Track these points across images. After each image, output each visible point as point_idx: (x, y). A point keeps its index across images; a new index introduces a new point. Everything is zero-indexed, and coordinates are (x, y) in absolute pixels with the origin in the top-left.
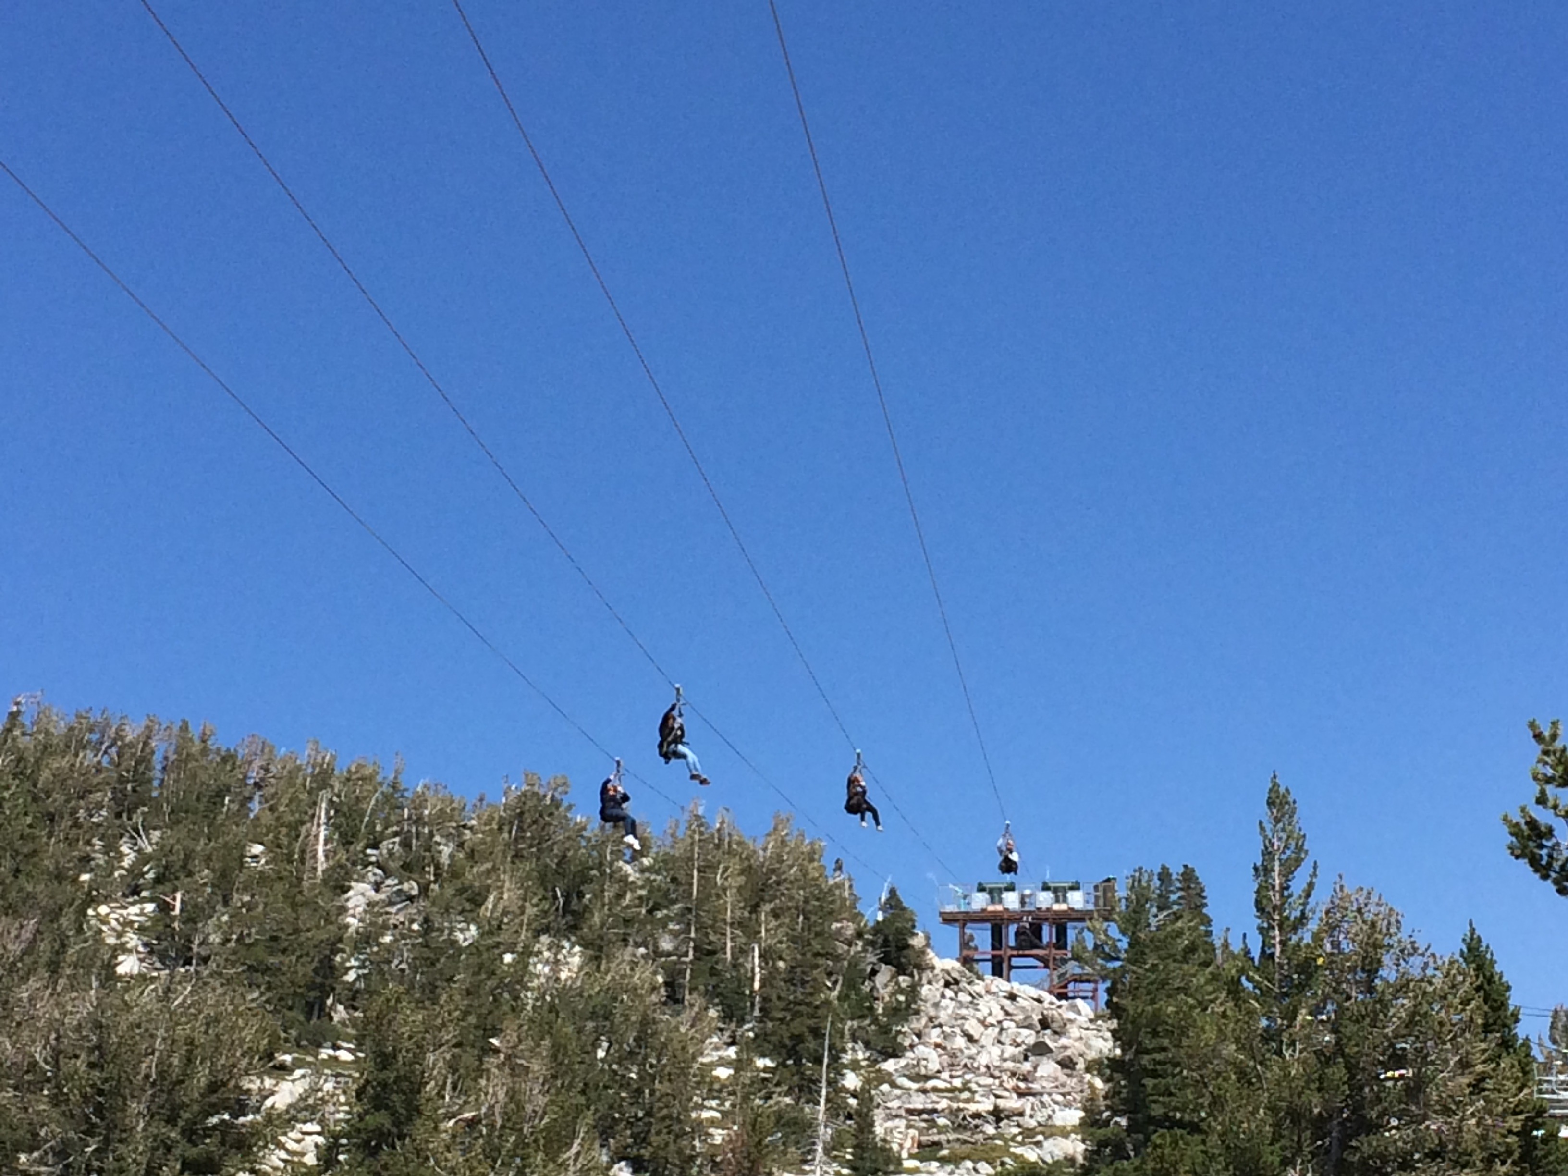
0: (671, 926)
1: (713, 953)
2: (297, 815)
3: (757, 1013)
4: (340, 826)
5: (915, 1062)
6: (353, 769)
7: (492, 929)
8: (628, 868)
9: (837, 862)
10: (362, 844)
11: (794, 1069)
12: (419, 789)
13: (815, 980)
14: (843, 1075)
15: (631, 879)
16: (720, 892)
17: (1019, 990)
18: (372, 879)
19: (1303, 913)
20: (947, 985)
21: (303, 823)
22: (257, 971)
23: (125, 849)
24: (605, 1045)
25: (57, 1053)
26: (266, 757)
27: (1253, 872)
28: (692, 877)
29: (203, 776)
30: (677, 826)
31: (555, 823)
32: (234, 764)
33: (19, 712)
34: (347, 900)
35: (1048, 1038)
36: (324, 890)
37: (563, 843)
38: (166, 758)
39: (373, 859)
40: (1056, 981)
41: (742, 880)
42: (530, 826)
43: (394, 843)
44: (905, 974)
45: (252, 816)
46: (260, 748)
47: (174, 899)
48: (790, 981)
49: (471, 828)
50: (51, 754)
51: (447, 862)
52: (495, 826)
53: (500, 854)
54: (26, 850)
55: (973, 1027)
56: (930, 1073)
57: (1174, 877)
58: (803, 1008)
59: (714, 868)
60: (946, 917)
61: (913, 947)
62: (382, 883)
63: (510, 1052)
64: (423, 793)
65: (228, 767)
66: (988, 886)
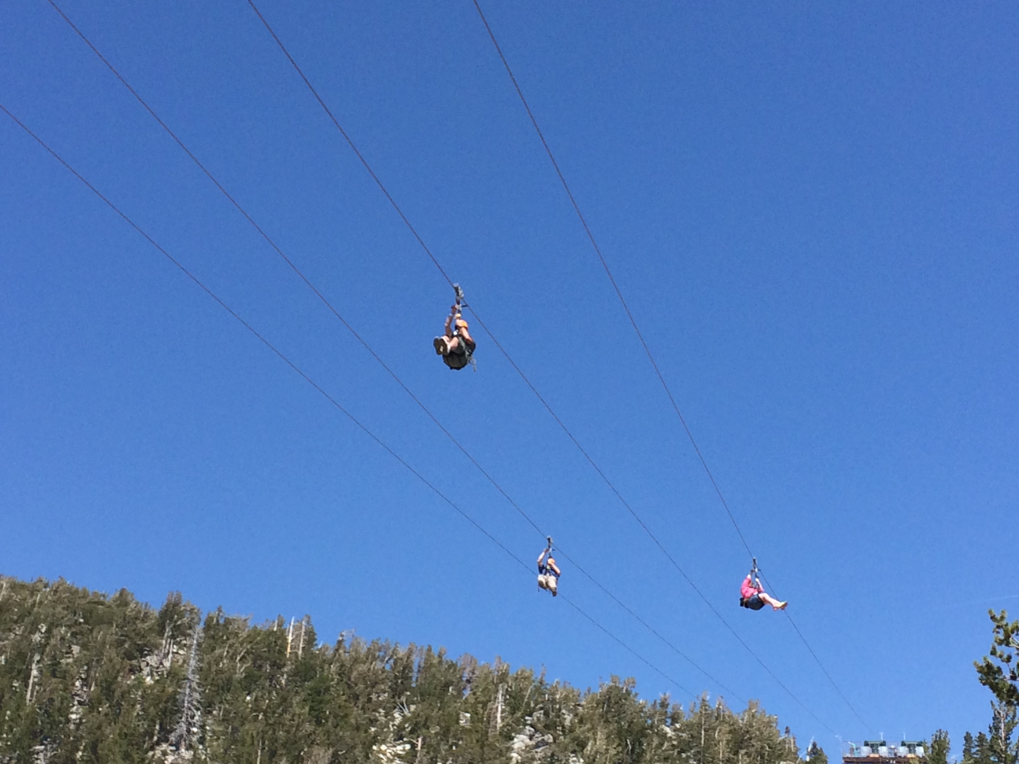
2: (488, 698)
4: (511, 703)
6: (519, 673)
7: (590, 761)
8: (667, 730)
9: (787, 728)
10: (522, 713)
12: (554, 685)
15: (669, 735)
16: (717, 743)
18: (528, 733)
21: (490, 701)
23: (396, 715)
26: (473, 666)
28: (701, 734)
29: (438, 676)
30: (695, 706)
31: (628, 703)
32: (455, 669)
33: (343, 640)
34: (513, 744)
36: (499, 738)
37: (632, 714)
38: (419, 666)
39: (529, 722)
41: (729, 737)
42: (614, 705)
43: (540, 714)
45: (464, 698)
46: (470, 660)
47: (418, 741)
49: (582, 706)
50: (358, 663)
51: (569, 725)
52: (595, 705)
53: (597, 720)
54: (342, 714)
57: (973, 739)
59: (714, 729)
60: (846, 760)
62: (534, 735)
64: (556, 686)
65: (451, 671)
66: (870, 743)
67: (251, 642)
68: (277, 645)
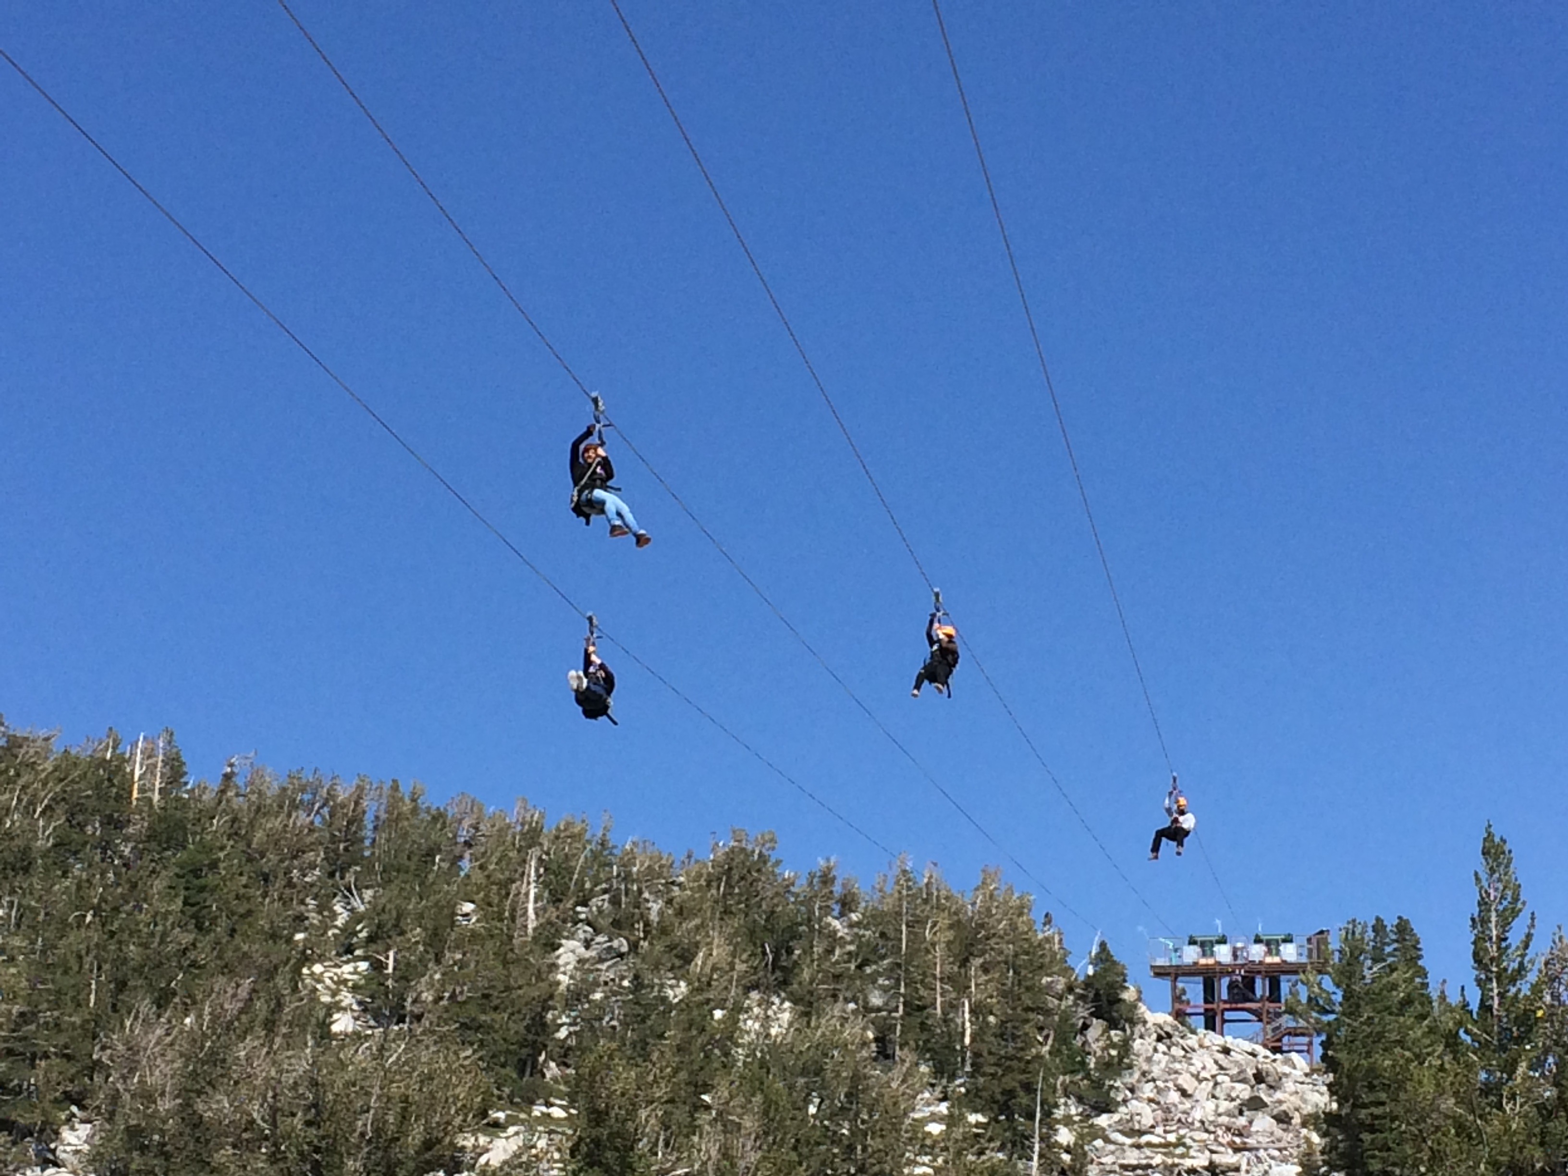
0: (881, 981)
1: (924, 1008)
2: (507, 873)
3: (968, 1069)
4: (551, 883)
5: (1128, 1117)
6: (562, 828)
7: (702, 985)
8: (836, 924)
9: (1047, 915)
10: (571, 902)
11: (1006, 1126)
12: (628, 847)
13: (1026, 1034)
14: (1056, 1130)
15: (840, 934)
16: (930, 947)
17: (1232, 1044)
18: (582, 935)
19: (1521, 964)
20: (1160, 1039)
21: (513, 881)
22: (470, 1029)
23: (338, 908)
24: (817, 1101)
25: (274, 1111)
26: (475, 816)
27: (1470, 923)
28: (901, 932)
29: (414, 835)
30: (885, 881)
31: (763, 879)
32: (444, 823)
33: (232, 773)
34: (558, 957)
35: (1262, 1092)
36: (535, 947)
37: (772, 899)
38: (377, 818)
39: (583, 916)
40: (1270, 1035)
41: (950, 935)
42: (738, 882)
43: (603, 900)
44: (1116, 1029)
45: (462, 874)
46: (469, 807)
47: (387, 958)
48: (1002, 1036)
49: (680, 885)
50: (265, 814)
51: (657, 919)
52: (704, 884)
53: (709, 911)
54: (242, 910)
55: (1187, 1082)
56: (1143, 1128)
57: (1388, 929)
58: (1015, 1064)
59: (922, 922)
60: (1157, 971)
61: (1124, 1001)
62: (592, 940)
63: (721, 1108)
64: (632, 850)
65: (439, 826)
66: (1199, 939)
67: (61, 780)
68: (113, 785)
